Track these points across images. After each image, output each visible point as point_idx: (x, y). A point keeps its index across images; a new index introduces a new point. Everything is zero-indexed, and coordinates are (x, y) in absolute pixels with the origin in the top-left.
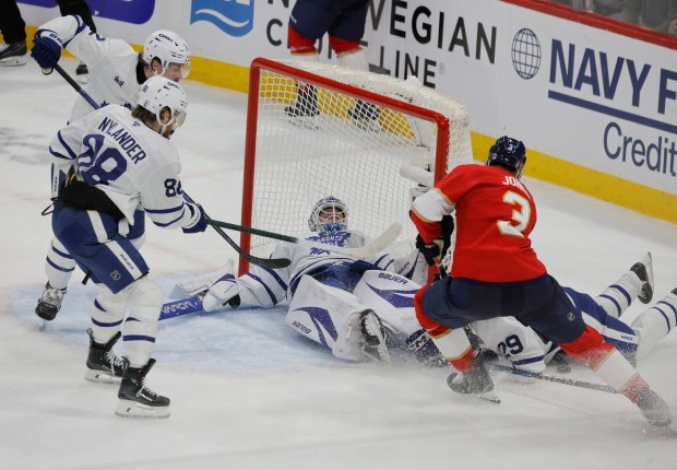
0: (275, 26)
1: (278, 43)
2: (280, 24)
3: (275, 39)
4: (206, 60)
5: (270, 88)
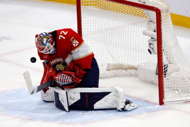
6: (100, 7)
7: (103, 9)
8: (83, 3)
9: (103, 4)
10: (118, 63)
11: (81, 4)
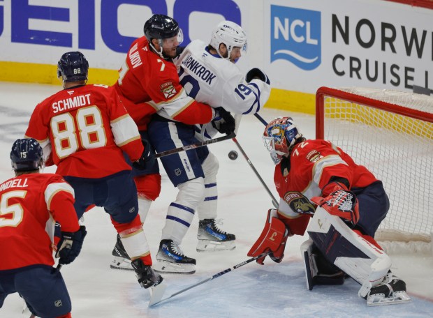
0: (339, 60)
1: (342, 74)
2: (343, 58)
3: (340, 70)
4: (285, 91)
5: (333, 111)
6: (362, 120)
7: (367, 123)
8: (328, 112)
9: (367, 113)
10: (392, 228)
11: (325, 114)
